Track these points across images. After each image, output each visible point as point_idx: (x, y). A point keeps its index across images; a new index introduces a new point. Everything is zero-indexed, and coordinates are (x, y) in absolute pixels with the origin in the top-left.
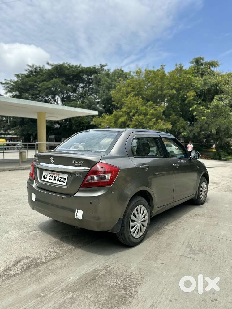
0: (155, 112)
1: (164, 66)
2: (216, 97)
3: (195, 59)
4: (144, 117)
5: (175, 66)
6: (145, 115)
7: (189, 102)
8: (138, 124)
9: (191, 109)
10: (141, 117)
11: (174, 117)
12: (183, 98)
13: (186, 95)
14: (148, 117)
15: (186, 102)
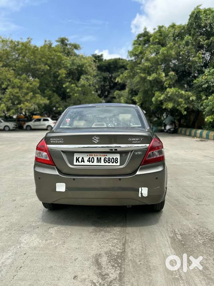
0: (31, 86)
1: (31, 39)
2: (82, 77)
3: (60, 38)
4: (20, 90)
5: (44, 42)
6: (20, 88)
7: (61, 80)
8: (13, 97)
9: (64, 86)
10: (17, 90)
11: (48, 92)
12: (56, 75)
13: (58, 72)
14: (24, 90)
15: (59, 79)
